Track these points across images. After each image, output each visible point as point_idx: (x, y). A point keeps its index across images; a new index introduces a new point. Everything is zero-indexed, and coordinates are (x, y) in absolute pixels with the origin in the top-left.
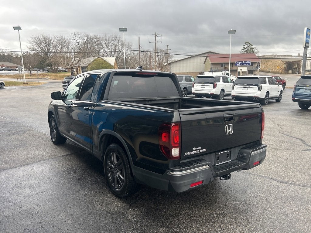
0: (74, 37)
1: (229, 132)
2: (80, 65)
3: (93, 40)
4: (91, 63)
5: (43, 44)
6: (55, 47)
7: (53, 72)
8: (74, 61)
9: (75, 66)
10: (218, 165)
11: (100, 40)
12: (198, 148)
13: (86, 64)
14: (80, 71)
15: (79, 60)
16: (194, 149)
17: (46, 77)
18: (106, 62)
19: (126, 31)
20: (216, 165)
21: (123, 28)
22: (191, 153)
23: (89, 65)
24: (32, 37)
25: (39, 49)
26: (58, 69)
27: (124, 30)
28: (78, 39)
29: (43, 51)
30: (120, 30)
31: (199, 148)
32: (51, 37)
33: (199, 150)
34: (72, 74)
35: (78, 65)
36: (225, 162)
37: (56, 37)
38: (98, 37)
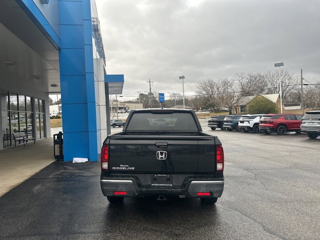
0: (238, 77)
1: (162, 158)
2: (238, 105)
3: (257, 78)
4: (250, 102)
5: (208, 87)
6: (218, 89)
7: (215, 112)
8: (233, 101)
9: (233, 105)
10: (154, 186)
11: (263, 78)
12: (125, 166)
13: (245, 102)
14: (238, 110)
15: (238, 100)
16: (121, 166)
17: (205, 117)
18: (267, 99)
19: (283, 65)
20: (152, 185)
21: (279, 62)
22: (118, 168)
23: (248, 104)
24: (199, 82)
25: (204, 92)
26: (220, 109)
27: (280, 64)
28: (241, 79)
29: (208, 93)
30: (276, 65)
31: (127, 166)
32: (216, 80)
33: (127, 167)
34: (230, 113)
35: (236, 104)
36: (164, 185)
37: (220, 80)
38: (262, 74)
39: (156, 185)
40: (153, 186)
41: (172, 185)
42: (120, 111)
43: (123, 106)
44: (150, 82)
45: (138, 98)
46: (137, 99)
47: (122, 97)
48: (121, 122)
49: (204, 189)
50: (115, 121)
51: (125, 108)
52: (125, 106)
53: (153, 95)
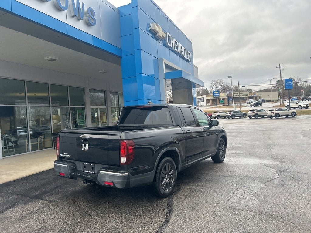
1: (85, 149)
16: (64, 153)
33: (67, 155)
39: (85, 171)
40: (83, 172)
41: (94, 173)
42: (249, 101)
43: (253, 96)
44: (280, 67)
45: (275, 85)
46: (274, 87)
47: (245, 86)
48: (240, 113)
49: (108, 179)
50: (234, 112)
51: (256, 98)
52: (256, 96)
53: (294, 80)
